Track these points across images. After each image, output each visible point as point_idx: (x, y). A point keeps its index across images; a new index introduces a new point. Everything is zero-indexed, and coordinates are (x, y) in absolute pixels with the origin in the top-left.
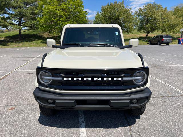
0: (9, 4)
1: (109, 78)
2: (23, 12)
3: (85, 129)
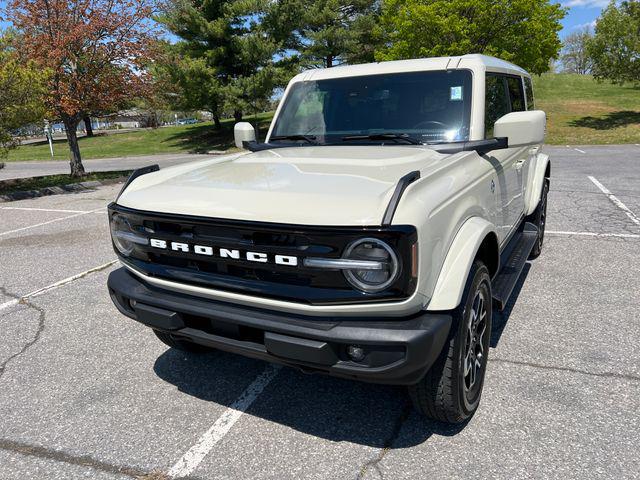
0: (298, 16)
1: (261, 255)
2: (337, 39)
3: (240, 413)
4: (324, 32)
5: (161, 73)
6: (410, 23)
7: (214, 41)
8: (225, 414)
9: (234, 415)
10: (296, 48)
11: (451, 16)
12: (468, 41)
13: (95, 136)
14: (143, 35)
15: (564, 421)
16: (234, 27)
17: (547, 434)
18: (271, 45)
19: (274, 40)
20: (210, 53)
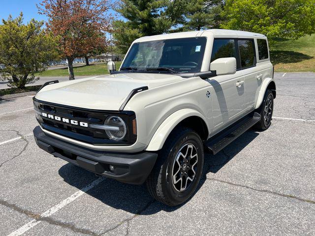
0: (184, 8)
1: (75, 122)
2: (202, 18)
3: (83, 192)
4: (196, 15)
5: (118, 36)
6: (238, 10)
7: (143, 21)
8: (77, 192)
9: (81, 193)
10: (182, 23)
11: (261, 5)
12: (269, 18)
13: (90, 65)
14: (103, 19)
15: (227, 211)
16: (153, 14)
17: (215, 216)
18: (170, 22)
19: (171, 20)
20: (140, 26)
